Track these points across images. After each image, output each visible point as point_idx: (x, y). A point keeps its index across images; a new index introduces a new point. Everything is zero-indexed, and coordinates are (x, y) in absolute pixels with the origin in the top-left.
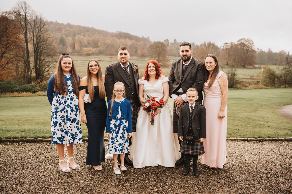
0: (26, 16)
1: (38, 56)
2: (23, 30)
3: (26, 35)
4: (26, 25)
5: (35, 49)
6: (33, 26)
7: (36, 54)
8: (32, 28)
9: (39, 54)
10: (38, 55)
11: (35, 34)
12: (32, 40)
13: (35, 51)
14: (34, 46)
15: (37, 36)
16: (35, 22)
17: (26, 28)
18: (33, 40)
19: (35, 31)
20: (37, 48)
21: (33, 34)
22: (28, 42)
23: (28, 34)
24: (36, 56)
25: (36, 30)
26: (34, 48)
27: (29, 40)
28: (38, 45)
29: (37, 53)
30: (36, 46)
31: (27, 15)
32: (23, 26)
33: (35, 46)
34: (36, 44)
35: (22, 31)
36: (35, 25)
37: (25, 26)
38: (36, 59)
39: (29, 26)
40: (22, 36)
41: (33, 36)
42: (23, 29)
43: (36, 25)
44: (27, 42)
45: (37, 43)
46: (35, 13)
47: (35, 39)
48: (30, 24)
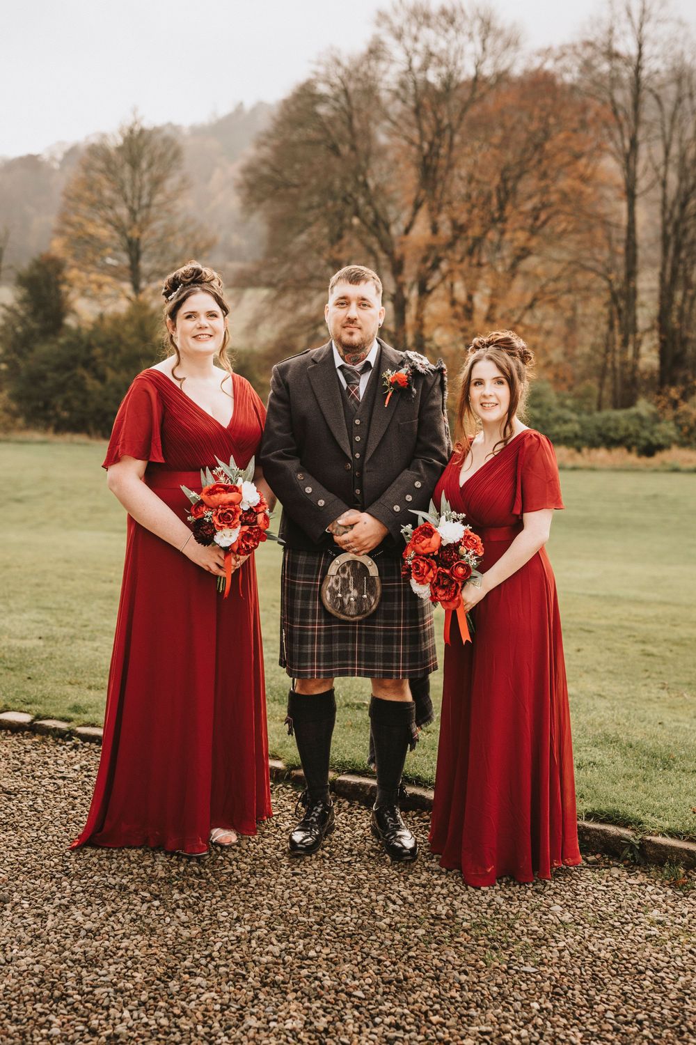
0: (640, 55)
1: (681, 267)
2: (617, 135)
3: (632, 160)
4: (637, 103)
5: (670, 230)
6: (668, 107)
7: (671, 252)
8: (663, 123)
9: (683, 255)
10: (680, 261)
11: (675, 150)
12: (658, 186)
13: (665, 239)
14: (663, 213)
15: (683, 158)
16: (684, 81)
17: (637, 120)
18: (664, 184)
19: (676, 136)
20: (676, 226)
21: (667, 152)
22: (637, 191)
23: (643, 151)
24: (669, 265)
25: (683, 131)
26: (665, 224)
27: (642, 184)
28: (683, 206)
29: (678, 249)
30: (676, 213)
31: (646, 50)
32: (621, 114)
33: (667, 215)
34: (674, 204)
35: (611, 136)
36: (679, 100)
37: (630, 110)
38: (668, 279)
39: (650, 112)
40: (610, 166)
41: (666, 162)
42: (620, 126)
43: (686, 102)
44: (631, 194)
45: (682, 198)
46: (687, 36)
47: (673, 178)
48: (657, 98)
